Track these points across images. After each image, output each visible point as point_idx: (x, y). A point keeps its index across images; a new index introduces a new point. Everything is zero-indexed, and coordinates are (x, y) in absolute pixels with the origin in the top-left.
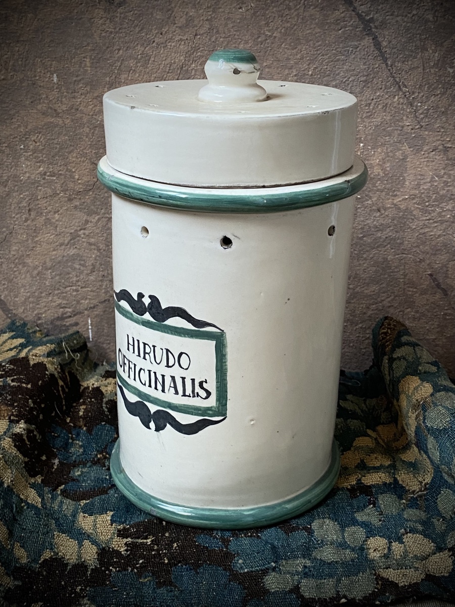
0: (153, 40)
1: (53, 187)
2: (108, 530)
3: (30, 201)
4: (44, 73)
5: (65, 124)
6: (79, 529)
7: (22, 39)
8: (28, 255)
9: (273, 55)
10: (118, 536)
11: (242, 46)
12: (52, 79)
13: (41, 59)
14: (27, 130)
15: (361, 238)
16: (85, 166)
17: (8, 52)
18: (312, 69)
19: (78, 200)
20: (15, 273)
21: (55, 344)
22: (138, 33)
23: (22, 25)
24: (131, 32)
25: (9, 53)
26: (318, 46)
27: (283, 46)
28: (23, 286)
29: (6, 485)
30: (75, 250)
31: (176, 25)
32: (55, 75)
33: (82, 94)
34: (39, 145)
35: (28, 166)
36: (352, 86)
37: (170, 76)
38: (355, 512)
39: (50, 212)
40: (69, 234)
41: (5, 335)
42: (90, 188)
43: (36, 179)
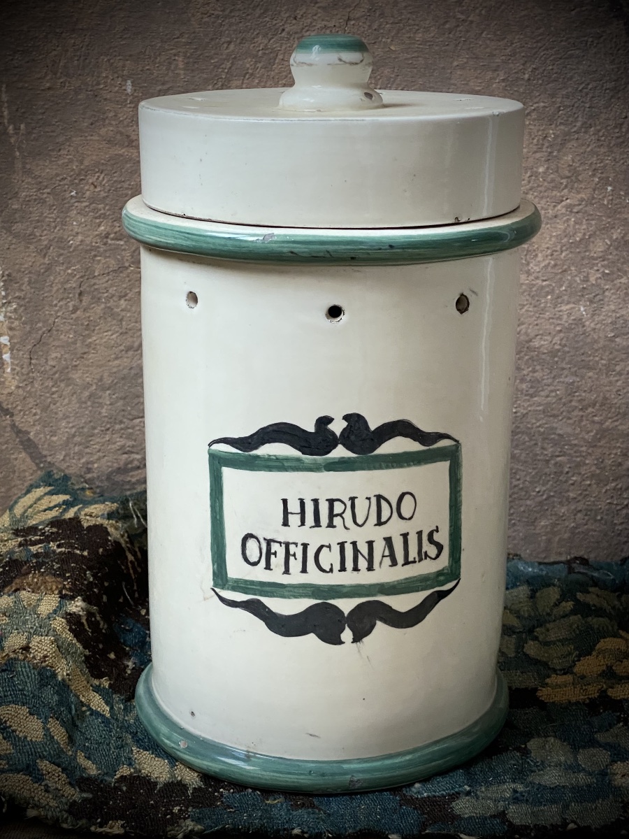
0: (281, 28)
1: (119, 257)
3: (82, 280)
4: (113, 79)
7: (81, 27)
8: (76, 366)
9: (469, 49)
11: (420, 35)
12: (124, 88)
13: (109, 57)
14: (82, 167)
15: (612, 340)
17: (58, 46)
18: (530, 70)
20: (54, 396)
21: (117, 503)
22: (259, 17)
23: (81, 6)
24: (248, 15)
25: (58, 49)
26: (539, 35)
27: (484, 35)
29: (60, 678)
31: (317, 5)
32: (129, 82)
34: (100, 191)
35: (81, 223)
36: (593, 97)
38: (596, 732)
39: (111, 298)
41: (38, 490)
43: (94, 244)
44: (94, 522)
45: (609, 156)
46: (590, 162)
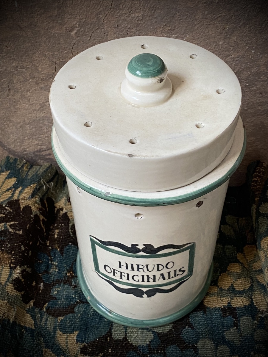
1: (24, 76)
2: (75, 347)
3: (9, 84)
5: (28, 35)
6: (58, 345)
10: (81, 353)
12: (13, 4)
16: (45, 62)
19: (42, 84)
20: (5, 126)
21: (36, 183)
28: (11, 133)
29: (11, 322)
30: (44, 114)
32: (16, 2)
33: (38, 15)
34: (10, 49)
35: (4, 62)
36: (249, 11)
37: (105, 2)
39: (23, 91)
40: (38, 105)
41: (3, 174)
42: (50, 77)
43: (11, 70)
44: (25, 204)
45: (254, 38)
46: (245, 40)
